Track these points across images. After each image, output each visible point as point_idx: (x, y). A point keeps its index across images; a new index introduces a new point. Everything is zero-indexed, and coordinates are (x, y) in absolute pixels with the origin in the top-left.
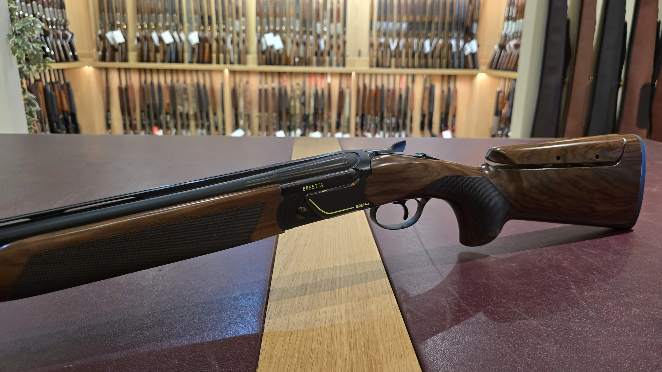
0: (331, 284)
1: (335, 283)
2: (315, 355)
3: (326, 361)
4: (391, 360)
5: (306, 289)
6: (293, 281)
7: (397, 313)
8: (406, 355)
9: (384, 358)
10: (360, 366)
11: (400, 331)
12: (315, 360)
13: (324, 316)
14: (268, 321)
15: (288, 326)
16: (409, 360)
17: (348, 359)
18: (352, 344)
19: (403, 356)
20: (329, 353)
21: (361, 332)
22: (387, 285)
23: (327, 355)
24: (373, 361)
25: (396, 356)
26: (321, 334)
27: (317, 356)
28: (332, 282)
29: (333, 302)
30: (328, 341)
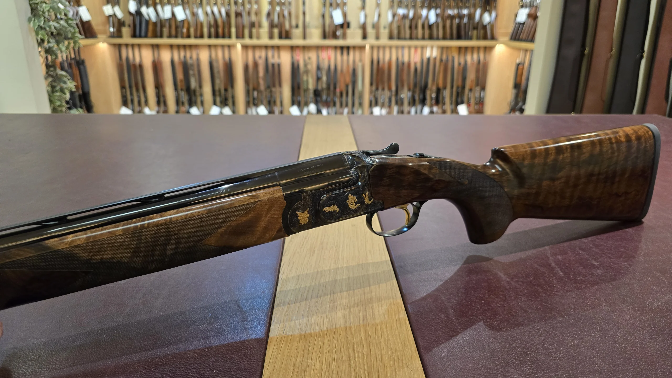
0: (336, 247)
1: (339, 247)
2: (320, 302)
3: (329, 307)
4: (382, 306)
5: (314, 251)
6: (303, 245)
7: (390, 271)
8: (395, 303)
9: (376, 305)
10: (356, 310)
11: (392, 284)
12: (320, 305)
13: (328, 273)
14: (282, 276)
15: (298, 280)
16: (397, 306)
17: (347, 305)
18: (351, 294)
19: (392, 304)
20: (332, 300)
21: (359, 286)
22: (384, 249)
23: (330, 302)
24: (367, 307)
25: (387, 303)
26: (326, 286)
27: (321, 302)
28: (336, 246)
29: (336, 261)
30: (331, 292)
